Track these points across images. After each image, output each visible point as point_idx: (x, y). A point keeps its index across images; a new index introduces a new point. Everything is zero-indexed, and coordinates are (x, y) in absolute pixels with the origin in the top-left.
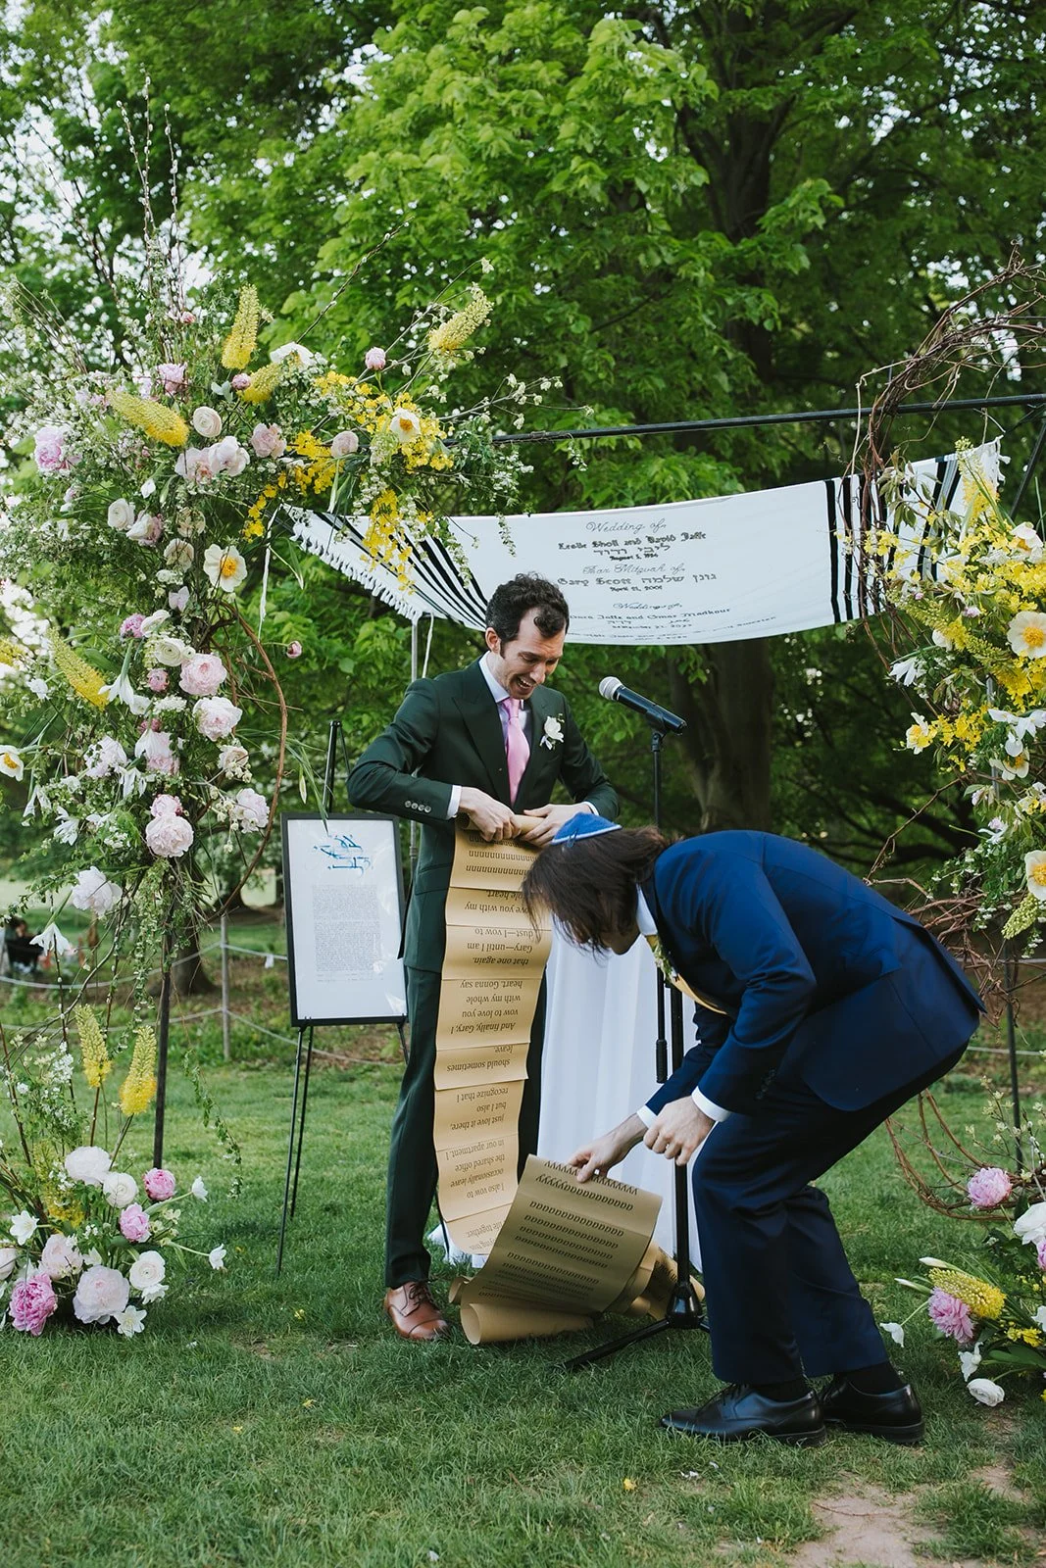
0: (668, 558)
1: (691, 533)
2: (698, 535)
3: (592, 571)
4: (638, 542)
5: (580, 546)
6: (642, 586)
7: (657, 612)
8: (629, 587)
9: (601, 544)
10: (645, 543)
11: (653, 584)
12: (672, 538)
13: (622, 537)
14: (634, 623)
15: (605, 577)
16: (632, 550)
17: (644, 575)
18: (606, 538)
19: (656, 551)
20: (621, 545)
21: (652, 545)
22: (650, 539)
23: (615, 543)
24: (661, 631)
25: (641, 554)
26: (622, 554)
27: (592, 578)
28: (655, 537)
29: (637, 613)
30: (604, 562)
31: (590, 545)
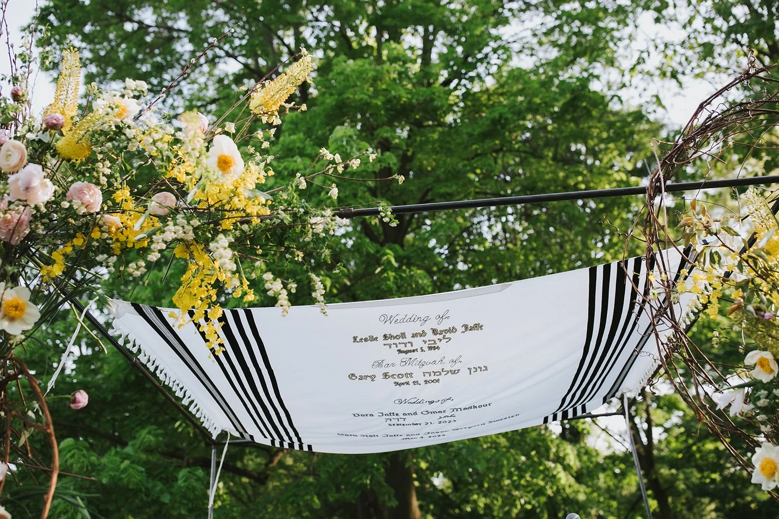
0: (448, 350)
1: (471, 324)
2: (477, 327)
3: (380, 364)
4: (423, 334)
5: (373, 339)
6: (421, 380)
7: (431, 408)
8: (411, 380)
9: (391, 337)
10: (430, 336)
11: (433, 378)
12: (453, 330)
13: (410, 329)
14: (410, 419)
15: (391, 371)
16: (418, 342)
17: (426, 368)
18: (395, 330)
19: (438, 344)
20: (409, 339)
21: (436, 338)
22: (435, 332)
23: (403, 335)
24: (430, 428)
25: (425, 348)
26: (409, 347)
27: (379, 372)
28: (440, 328)
29: (411, 408)
30: (391, 355)
31: (381, 338)
